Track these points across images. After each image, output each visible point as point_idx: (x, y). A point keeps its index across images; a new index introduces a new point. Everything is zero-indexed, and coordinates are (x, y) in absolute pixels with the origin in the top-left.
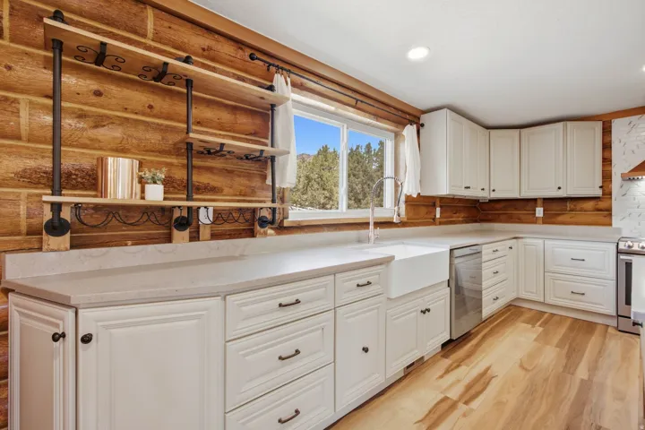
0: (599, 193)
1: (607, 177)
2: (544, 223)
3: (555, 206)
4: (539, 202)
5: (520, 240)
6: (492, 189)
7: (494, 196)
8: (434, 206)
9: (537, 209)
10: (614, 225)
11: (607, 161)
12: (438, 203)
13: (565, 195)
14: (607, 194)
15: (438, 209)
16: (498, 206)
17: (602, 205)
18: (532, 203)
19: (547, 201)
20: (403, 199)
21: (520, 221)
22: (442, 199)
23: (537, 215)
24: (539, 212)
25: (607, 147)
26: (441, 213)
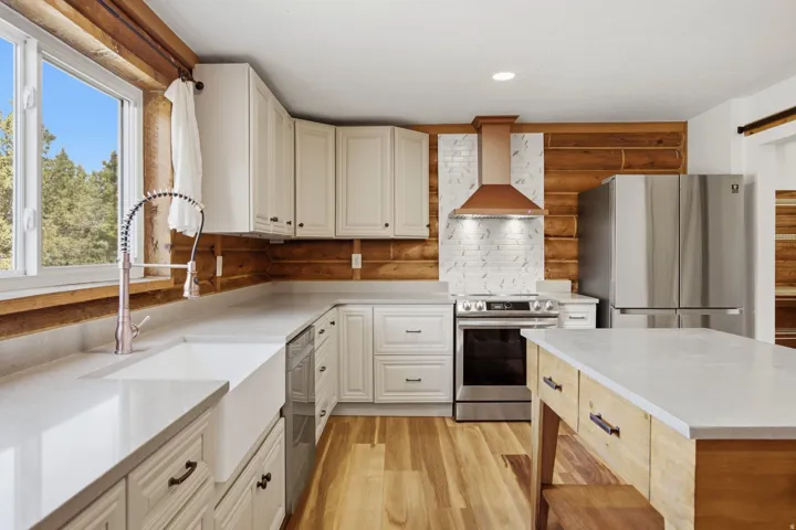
0: (425, 233)
1: (434, 213)
2: (363, 278)
3: (376, 252)
4: (357, 245)
5: (341, 308)
6: (298, 224)
7: (302, 234)
8: (212, 253)
9: (354, 256)
10: (441, 279)
11: (434, 190)
12: (218, 249)
13: (392, 236)
14: (434, 235)
15: (220, 259)
16: (299, 251)
17: (429, 250)
18: (346, 247)
19: (368, 244)
20: (164, 239)
21: (331, 276)
22: (226, 238)
23: (354, 266)
24: (357, 261)
25: (433, 170)
26: (224, 266)
